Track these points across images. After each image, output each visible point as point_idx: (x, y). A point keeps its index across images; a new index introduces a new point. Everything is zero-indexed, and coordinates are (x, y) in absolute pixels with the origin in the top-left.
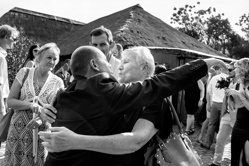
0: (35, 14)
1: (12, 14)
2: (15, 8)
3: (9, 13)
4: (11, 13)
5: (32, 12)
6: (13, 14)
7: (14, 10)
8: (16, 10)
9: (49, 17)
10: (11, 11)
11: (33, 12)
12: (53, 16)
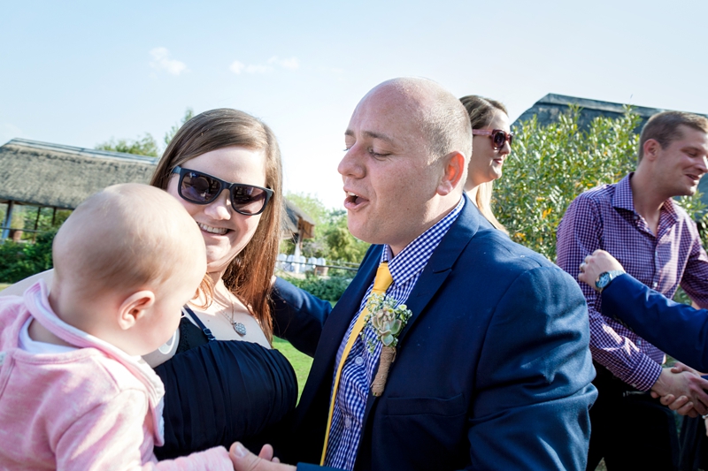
0: (602, 108)
1: (543, 112)
2: (549, 95)
3: (534, 110)
4: (541, 109)
5: (594, 103)
6: (545, 110)
7: (547, 100)
8: (553, 100)
9: (645, 111)
10: (539, 104)
11: (596, 101)
12: (654, 109)
